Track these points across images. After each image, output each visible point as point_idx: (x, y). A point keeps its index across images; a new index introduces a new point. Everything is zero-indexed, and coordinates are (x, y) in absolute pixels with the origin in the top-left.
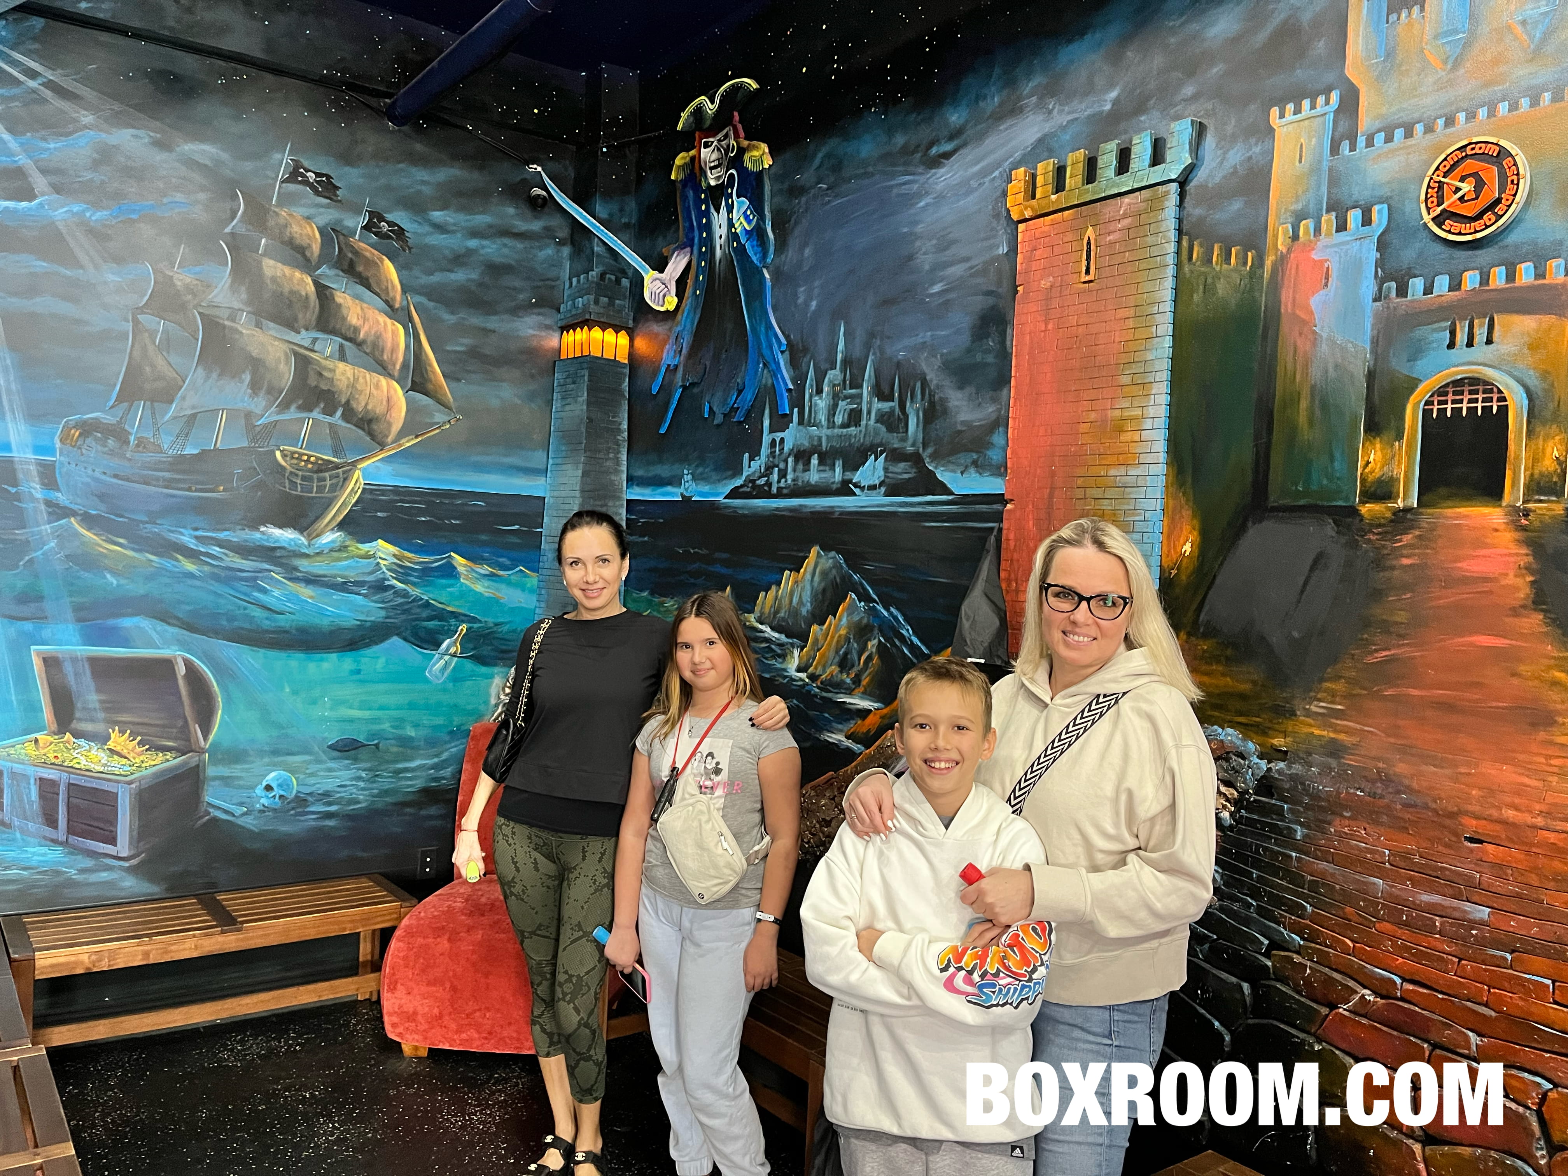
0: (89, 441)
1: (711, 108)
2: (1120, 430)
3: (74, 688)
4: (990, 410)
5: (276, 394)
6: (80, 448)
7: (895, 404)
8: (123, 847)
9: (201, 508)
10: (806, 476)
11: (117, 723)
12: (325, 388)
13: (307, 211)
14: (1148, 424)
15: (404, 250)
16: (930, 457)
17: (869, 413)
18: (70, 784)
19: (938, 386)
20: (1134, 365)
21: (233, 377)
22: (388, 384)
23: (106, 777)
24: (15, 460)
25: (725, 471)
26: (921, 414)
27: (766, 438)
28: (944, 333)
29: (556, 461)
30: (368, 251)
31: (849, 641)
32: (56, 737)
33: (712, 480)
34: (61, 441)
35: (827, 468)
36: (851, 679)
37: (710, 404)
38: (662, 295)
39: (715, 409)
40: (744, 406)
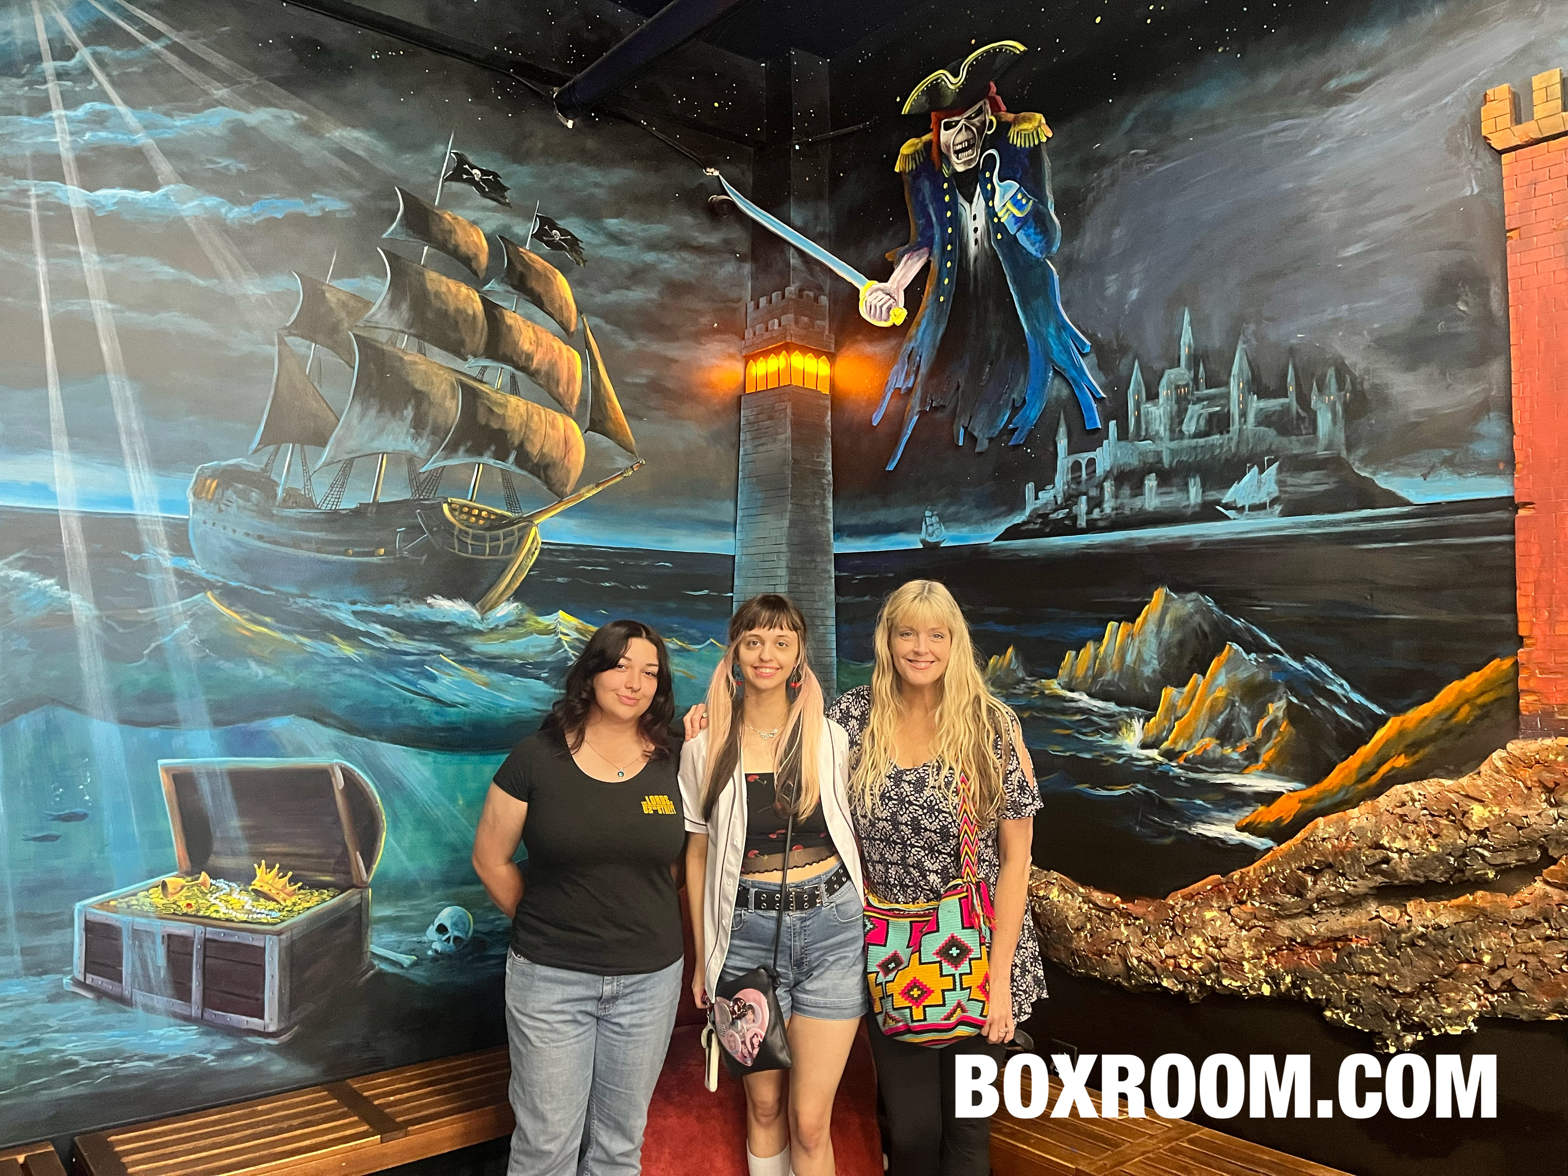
0: (228, 494)
1: (952, 82)
3: (211, 812)
4: (1469, 391)
5: (442, 435)
6: (217, 503)
7: (1291, 400)
8: (271, 1020)
9: (359, 576)
10: (1138, 503)
11: (264, 855)
12: (496, 427)
15: (578, 264)
16: (1362, 459)
17: (1243, 414)
18: (207, 941)
19: (1367, 371)
21: (394, 413)
22: (565, 422)
23: (251, 927)
24: (139, 518)
25: (996, 506)
26: (1339, 408)
27: (1063, 462)
28: (1372, 303)
29: (747, 512)
30: (539, 263)
31: (1233, 705)
32: (189, 879)
33: (973, 520)
34: (194, 494)
35: (1174, 489)
36: (1241, 754)
37: (966, 429)
38: (884, 308)
39: (976, 434)
40: (1023, 427)
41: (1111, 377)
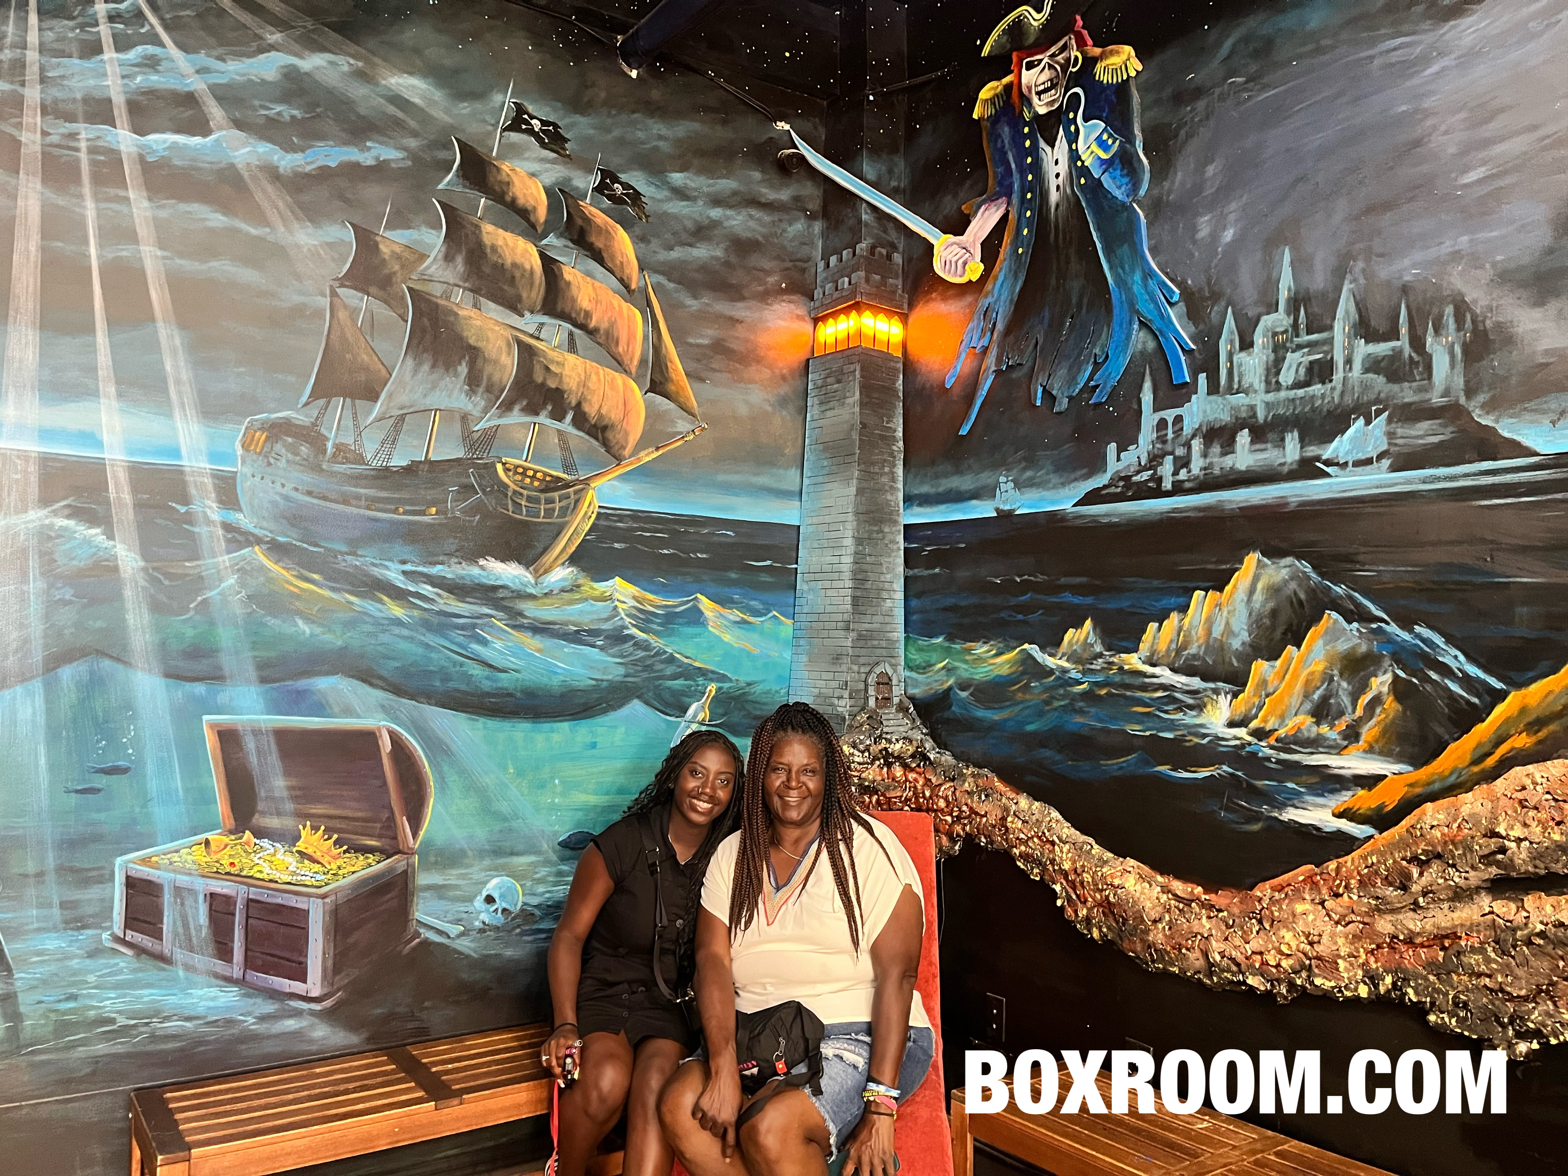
0: (278, 447)
1: (1035, 19)
3: (256, 771)
5: (496, 392)
6: (266, 457)
7: (1403, 343)
8: (314, 985)
9: (413, 536)
10: (1228, 461)
11: (308, 816)
12: (553, 386)
15: (641, 218)
16: (1483, 406)
17: (1349, 361)
18: (249, 902)
19: (1488, 307)
21: (447, 370)
22: (624, 382)
23: (293, 888)
24: (187, 469)
25: (1074, 469)
26: (1458, 349)
27: (1149, 419)
28: (1493, 234)
29: (814, 480)
30: (600, 218)
31: (1331, 680)
32: (233, 837)
33: (1051, 485)
34: (243, 446)
35: (1269, 445)
36: (1339, 733)
37: (1044, 387)
38: (960, 262)
39: (1054, 392)
40: (1105, 383)
41: (1201, 327)
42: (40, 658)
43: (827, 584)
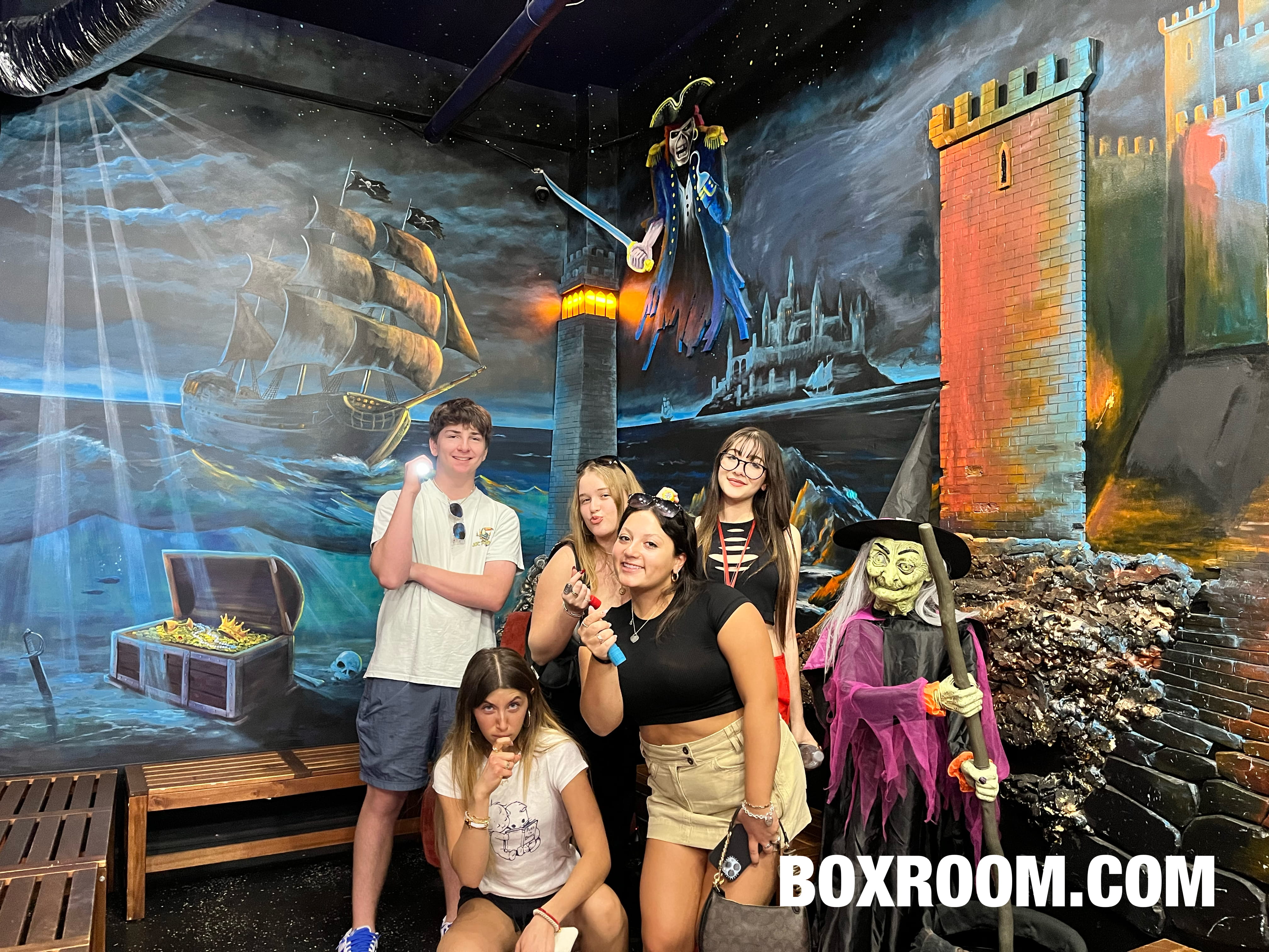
0: (205, 390)
1: (676, 105)
2: (1041, 307)
3: (194, 582)
4: (923, 310)
5: (344, 352)
6: (199, 396)
7: (840, 317)
8: (230, 711)
9: (290, 442)
10: (765, 388)
11: (227, 611)
12: (380, 346)
13: (365, 211)
14: (1066, 299)
15: (439, 238)
16: (872, 356)
17: (817, 328)
18: (190, 661)
19: (876, 297)
20: (1050, 252)
21: (312, 340)
22: (428, 342)
23: (218, 654)
25: (697, 393)
26: (863, 322)
27: (731, 361)
28: (878, 253)
29: (560, 400)
30: (411, 239)
32: (181, 621)
33: (687, 402)
34: (184, 391)
35: (783, 378)
37: (682, 341)
38: (641, 260)
39: (687, 344)
40: (710, 340)
42: (67, 516)
43: (566, 468)
